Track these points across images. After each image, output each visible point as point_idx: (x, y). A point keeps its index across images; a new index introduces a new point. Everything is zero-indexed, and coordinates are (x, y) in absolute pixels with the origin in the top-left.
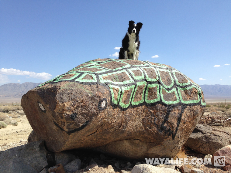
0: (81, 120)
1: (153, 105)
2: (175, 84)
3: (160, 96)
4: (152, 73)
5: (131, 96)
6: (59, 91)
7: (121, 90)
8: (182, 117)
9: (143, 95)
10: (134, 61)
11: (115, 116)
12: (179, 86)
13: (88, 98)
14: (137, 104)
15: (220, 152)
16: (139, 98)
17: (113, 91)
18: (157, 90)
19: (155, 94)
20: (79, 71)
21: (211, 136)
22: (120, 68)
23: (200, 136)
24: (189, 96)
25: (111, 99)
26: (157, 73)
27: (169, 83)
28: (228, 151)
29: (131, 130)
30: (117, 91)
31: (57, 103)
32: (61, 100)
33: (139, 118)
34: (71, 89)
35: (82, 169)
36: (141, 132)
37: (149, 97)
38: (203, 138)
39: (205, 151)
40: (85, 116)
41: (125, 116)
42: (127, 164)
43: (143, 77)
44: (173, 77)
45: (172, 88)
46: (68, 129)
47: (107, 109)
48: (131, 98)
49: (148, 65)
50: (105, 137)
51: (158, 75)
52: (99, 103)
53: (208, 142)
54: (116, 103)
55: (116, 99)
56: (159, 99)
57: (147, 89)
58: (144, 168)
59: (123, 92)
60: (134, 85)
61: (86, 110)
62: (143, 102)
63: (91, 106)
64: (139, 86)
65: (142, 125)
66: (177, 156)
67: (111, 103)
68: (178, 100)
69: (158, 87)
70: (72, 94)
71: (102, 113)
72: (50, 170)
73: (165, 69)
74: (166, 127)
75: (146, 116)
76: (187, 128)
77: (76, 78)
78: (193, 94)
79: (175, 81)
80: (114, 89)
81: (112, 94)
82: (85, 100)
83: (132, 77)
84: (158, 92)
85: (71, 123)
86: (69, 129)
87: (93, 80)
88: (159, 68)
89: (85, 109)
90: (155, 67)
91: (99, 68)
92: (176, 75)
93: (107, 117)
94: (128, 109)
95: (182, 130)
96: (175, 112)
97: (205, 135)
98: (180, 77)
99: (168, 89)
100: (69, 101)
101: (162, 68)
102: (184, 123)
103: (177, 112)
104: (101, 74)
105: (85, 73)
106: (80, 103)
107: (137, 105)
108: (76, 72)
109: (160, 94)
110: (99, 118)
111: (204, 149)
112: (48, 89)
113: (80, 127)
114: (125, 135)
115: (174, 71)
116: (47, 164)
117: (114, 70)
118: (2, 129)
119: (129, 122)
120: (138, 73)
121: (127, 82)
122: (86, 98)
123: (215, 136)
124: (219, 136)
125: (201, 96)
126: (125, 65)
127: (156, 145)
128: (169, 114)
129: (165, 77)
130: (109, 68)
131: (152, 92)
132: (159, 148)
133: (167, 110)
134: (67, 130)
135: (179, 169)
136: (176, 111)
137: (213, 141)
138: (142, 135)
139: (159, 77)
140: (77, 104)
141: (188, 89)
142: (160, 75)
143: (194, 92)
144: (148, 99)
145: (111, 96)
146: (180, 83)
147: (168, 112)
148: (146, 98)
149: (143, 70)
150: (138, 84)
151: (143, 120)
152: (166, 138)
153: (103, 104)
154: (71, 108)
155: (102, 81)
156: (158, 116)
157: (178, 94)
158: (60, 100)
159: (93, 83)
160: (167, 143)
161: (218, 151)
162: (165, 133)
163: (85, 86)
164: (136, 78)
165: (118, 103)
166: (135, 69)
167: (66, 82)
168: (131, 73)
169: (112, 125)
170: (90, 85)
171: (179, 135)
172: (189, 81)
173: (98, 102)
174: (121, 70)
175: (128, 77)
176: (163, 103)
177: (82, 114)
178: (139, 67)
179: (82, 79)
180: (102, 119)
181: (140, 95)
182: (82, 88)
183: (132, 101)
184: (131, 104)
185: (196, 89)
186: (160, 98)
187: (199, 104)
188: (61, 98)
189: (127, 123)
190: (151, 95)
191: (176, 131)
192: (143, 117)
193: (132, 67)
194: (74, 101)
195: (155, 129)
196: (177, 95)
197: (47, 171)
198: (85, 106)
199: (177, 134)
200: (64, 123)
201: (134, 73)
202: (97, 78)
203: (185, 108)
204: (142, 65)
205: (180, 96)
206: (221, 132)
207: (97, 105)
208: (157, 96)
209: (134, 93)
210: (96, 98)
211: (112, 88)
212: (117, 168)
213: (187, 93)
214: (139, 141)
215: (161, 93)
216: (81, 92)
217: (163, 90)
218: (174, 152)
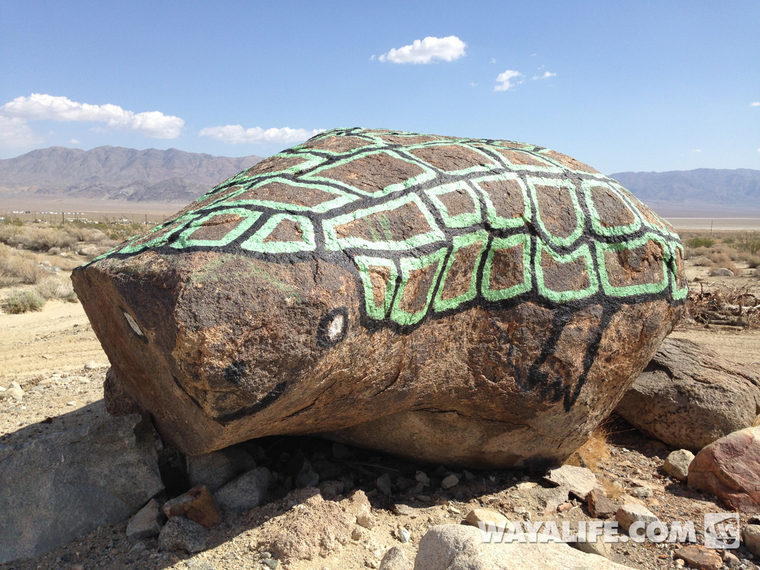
0: (259, 381)
1: (509, 304)
2: (589, 232)
3: (533, 274)
4: (508, 199)
5: (434, 285)
6: (186, 290)
7: (399, 271)
8: (603, 340)
9: (474, 275)
10: (450, 154)
11: (376, 356)
12: (602, 238)
13: (283, 311)
14: (454, 304)
15: (718, 448)
16: (460, 287)
17: (369, 279)
18: (524, 255)
19: (515, 268)
20: (258, 203)
21: (696, 389)
22: (399, 187)
23: (662, 385)
24: (634, 270)
25: (363, 305)
26: (529, 195)
27: (567, 227)
28: (747, 447)
29: (430, 386)
30: (383, 275)
31: (179, 330)
32: (193, 320)
33: (459, 349)
34: (225, 283)
35: (270, 505)
36: (463, 393)
37: (495, 279)
38: (668, 393)
39: (673, 434)
40: (274, 369)
41: (412, 348)
42: (414, 479)
43: (477, 216)
44: (583, 206)
45: (576, 245)
46: (217, 410)
47: (348, 341)
48: (432, 290)
49: (498, 165)
50: (344, 414)
51: (530, 201)
52: (320, 324)
53: (685, 407)
54: (379, 314)
55: (379, 303)
56: (529, 287)
57: (491, 254)
58: (458, 543)
59: (406, 276)
60: (444, 250)
61: (278, 350)
62: (472, 297)
63: (294, 336)
64: (460, 250)
65: (469, 370)
66: (577, 454)
67: (362, 317)
68: (594, 284)
69: (529, 243)
70: (228, 298)
71: (330, 356)
72: (171, 510)
73: (557, 176)
74: (546, 375)
75: (480, 342)
76: (617, 373)
77: (245, 236)
78: (646, 262)
79: (588, 221)
80: (372, 271)
81: (366, 289)
82: (275, 319)
83: (439, 222)
84: (527, 264)
85: (227, 393)
86: (220, 409)
87: (304, 243)
88: (537, 174)
89: (273, 346)
90: (522, 174)
91: (324, 188)
92: (593, 198)
93: (348, 360)
94: (422, 327)
95: (600, 380)
96: (581, 325)
97: (677, 382)
98: (609, 203)
99: (563, 250)
100: (218, 324)
101: (547, 175)
102: (608, 360)
103: (585, 325)
104: (331, 214)
105: (277, 212)
106: (256, 328)
107: (452, 310)
108: (247, 207)
109: (533, 268)
110: (321, 370)
111: (670, 429)
112: (151, 275)
113: (257, 404)
114: (410, 402)
115: (589, 181)
116: (161, 486)
117: (379, 194)
118: (29, 316)
119: (424, 364)
120: (459, 203)
121: (421, 240)
122: (275, 310)
123: (710, 390)
124: (724, 390)
125: (675, 268)
126: (418, 174)
127: (509, 429)
128: (559, 333)
129: (555, 209)
130: (360, 186)
131: (507, 265)
132: (521, 437)
133: (554, 322)
134: (215, 414)
135: (579, 500)
136: (585, 322)
137: (703, 406)
138: (465, 401)
139: (533, 211)
140: (247, 333)
141: (630, 248)
142: (536, 202)
143: (653, 254)
144: (491, 287)
145: (364, 297)
146: (605, 225)
147: (555, 326)
148: (486, 282)
149: (479, 188)
150: (459, 242)
151: (471, 352)
152: (544, 409)
153: (335, 329)
154: (228, 347)
155: (334, 245)
156: (521, 340)
157: (596, 265)
158: (188, 320)
159: (301, 256)
160: (548, 421)
161: (712, 446)
162: (543, 394)
163: (273, 267)
164: (452, 222)
165: (388, 315)
166: (451, 187)
167: (211, 253)
168: (437, 207)
169: (365, 382)
170: (292, 262)
171: (587, 396)
172: (637, 219)
173: (317, 322)
174: (402, 195)
175: (426, 222)
176: (542, 296)
177: (262, 364)
178: (467, 176)
179: (266, 240)
180: (331, 370)
181: (464, 276)
182: (264, 276)
183: (436, 299)
184: (431, 309)
185: (659, 245)
186: (532, 282)
187: (666, 295)
188: (194, 313)
189: (417, 368)
190: (504, 274)
191: (579, 387)
192: (470, 346)
193: (441, 180)
194: (237, 324)
195: (509, 380)
196: (592, 267)
197: (160, 509)
198: (275, 337)
199: (581, 395)
200: (205, 392)
201: (446, 205)
202: (315, 232)
203: (614, 312)
204: (478, 169)
205: (602, 271)
206: (731, 373)
207: (315, 333)
208: (522, 275)
209: (445, 273)
210: (309, 310)
211: (366, 270)
212: (383, 493)
213: (627, 261)
214: (455, 415)
215: (537, 265)
216: (261, 292)
217: (544, 253)
218: (567, 446)
